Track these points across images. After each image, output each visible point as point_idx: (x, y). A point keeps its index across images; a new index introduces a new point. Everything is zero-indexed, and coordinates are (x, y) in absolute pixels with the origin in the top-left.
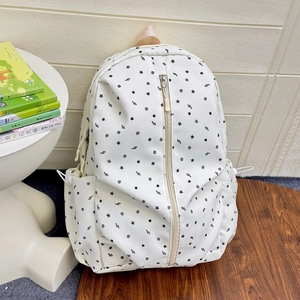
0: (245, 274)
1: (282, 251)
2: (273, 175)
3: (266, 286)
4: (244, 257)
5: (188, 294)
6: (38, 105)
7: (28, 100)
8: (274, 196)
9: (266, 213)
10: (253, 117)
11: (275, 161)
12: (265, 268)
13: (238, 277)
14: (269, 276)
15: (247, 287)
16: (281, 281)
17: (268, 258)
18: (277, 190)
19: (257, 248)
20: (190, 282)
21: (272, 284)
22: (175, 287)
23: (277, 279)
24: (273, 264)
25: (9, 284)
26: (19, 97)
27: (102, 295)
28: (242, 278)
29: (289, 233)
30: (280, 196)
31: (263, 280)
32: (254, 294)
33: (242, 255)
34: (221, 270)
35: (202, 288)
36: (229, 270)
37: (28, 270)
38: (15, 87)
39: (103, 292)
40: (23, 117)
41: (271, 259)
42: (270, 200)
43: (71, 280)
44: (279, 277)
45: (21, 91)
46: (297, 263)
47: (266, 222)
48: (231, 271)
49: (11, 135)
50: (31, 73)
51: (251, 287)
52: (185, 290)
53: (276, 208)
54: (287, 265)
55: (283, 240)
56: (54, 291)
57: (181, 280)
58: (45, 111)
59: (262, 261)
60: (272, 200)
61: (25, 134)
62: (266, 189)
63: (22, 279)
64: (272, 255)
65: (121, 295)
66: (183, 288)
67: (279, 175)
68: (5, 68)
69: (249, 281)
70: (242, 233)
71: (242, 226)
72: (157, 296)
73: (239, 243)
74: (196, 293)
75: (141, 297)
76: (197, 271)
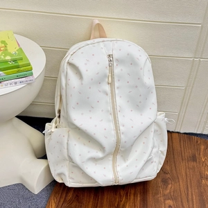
0: (167, 197)
1: (199, 185)
2: (205, 132)
3: (181, 206)
4: (170, 186)
5: (124, 205)
6: (18, 67)
7: (11, 64)
8: (202, 147)
9: (194, 158)
12: (183, 194)
13: (162, 199)
14: (185, 200)
15: (167, 206)
16: (193, 204)
17: (188, 188)
18: (206, 143)
19: (181, 181)
20: (127, 198)
21: (186, 206)
22: (115, 199)
23: (191, 203)
24: (190, 193)
26: (6, 62)
27: (65, 199)
28: (165, 200)
29: (207, 173)
30: (207, 148)
31: (180, 203)
33: (169, 184)
34: (151, 192)
35: (134, 202)
36: (157, 194)
37: (21, 178)
39: (66, 196)
40: (7, 74)
42: (199, 150)
43: (48, 188)
44: (193, 202)
45: (8, 58)
47: (192, 164)
50: (18, 48)
51: (170, 206)
52: (122, 203)
53: (202, 156)
54: (201, 195)
55: (201, 177)
56: (36, 192)
57: (121, 196)
59: (182, 189)
61: (9, 85)
62: (197, 142)
63: (18, 184)
64: (191, 186)
65: (78, 200)
66: (121, 201)
68: (3, 45)
69: (170, 202)
70: (171, 171)
71: (173, 166)
72: (102, 204)
73: (168, 176)
74: (129, 205)
75: (91, 203)
76: (133, 192)
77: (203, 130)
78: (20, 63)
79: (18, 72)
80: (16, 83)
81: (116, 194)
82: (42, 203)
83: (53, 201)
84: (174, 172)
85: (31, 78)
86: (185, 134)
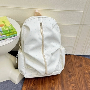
0: (72, 83)
1: (84, 77)
3: (77, 86)
4: (72, 78)
5: (54, 87)
6: (11, 33)
7: (9, 31)
8: (84, 61)
9: (81, 66)
10: (77, 37)
11: (85, 50)
12: (78, 81)
14: (79, 84)
16: (82, 85)
17: (79, 78)
18: (85, 59)
20: (55, 84)
21: (80, 86)
22: (50, 85)
24: (81, 80)
26: (6, 31)
27: (30, 86)
28: (71, 84)
29: (87, 72)
30: (86, 61)
31: (77, 85)
32: (74, 88)
34: (65, 81)
35: (58, 86)
37: (10, 78)
38: (6, 28)
40: (7, 36)
42: (82, 62)
43: (22, 81)
44: (82, 84)
45: (7, 29)
46: (88, 81)
47: (80, 68)
48: (68, 82)
49: (4, 40)
50: (10, 24)
51: (73, 87)
52: (53, 86)
53: (84, 64)
54: (85, 81)
55: (85, 74)
56: (17, 84)
58: (13, 34)
59: (77, 79)
61: (8, 40)
62: (82, 59)
63: (8, 80)
64: (81, 77)
65: (35, 86)
67: (86, 55)
68: (4, 23)
69: (73, 85)
70: (72, 71)
71: (73, 69)
72: (45, 87)
73: (71, 74)
74: (56, 87)
75: (40, 87)
76: (57, 81)
77: (84, 53)
78: (12, 31)
79: (12, 35)
80: (11, 39)
81: (50, 83)
82: (20, 88)
83: (24, 87)
85: (16, 37)
86: (76, 55)
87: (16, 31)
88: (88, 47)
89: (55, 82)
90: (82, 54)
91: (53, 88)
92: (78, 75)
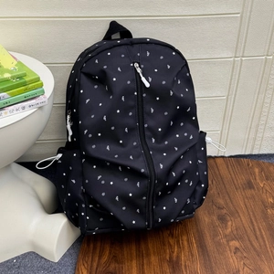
0: (230, 238)
1: (265, 217)
2: (255, 152)
3: (250, 246)
4: (230, 223)
5: (178, 257)
8: (257, 170)
9: (250, 185)
11: (255, 139)
12: (249, 232)
13: (224, 241)
14: (253, 238)
15: (233, 249)
16: (264, 241)
17: (252, 223)
18: (259, 165)
19: (241, 215)
20: (179, 247)
21: (256, 245)
22: (165, 252)
23: (261, 240)
24: (256, 228)
25: (17, 258)
27: (99, 262)
28: (228, 241)
29: (271, 200)
30: (262, 170)
31: (248, 242)
32: (239, 254)
33: (228, 221)
34: (208, 235)
35: (190, 251)
36: (215, 235)
37: (33, 244)
39: (100, 259)
41: (255, 223)
43: (72, 251)
44: (263, 238)
45: (7, 75)
47: (249, 192)
48: (217, 235)
50: (15, 62)
51: (236, 248)
52: (175, 254)
53: (258, 180)
54: (270, 228)
55: (266, 207)
56: (57, 260)
57: (171, 245)
59: (246, 225)
60: (254, 174)
62: (248, 165)
63: (28, 253)
64: (256, 220)
65: (116, 261)
66: (173, 252)
67: (261, 152)
69: (235, 243)
70: (227, 204)
71: (227, 198)
73: (225, 211)
74: (185, 256)
76: (185, 238)
77: (253, 149)
78: (27, 79)
79: (26, 90)
80: (24, 108)
81: (164, 245)
83: (83, 267)
84: (230, 205)
86: (231, 157)
87: (38, 79)
88: (263, 127)
89: (178, 242)
90: (247, 153)
91: (175, 259)
92: (246, 214)
